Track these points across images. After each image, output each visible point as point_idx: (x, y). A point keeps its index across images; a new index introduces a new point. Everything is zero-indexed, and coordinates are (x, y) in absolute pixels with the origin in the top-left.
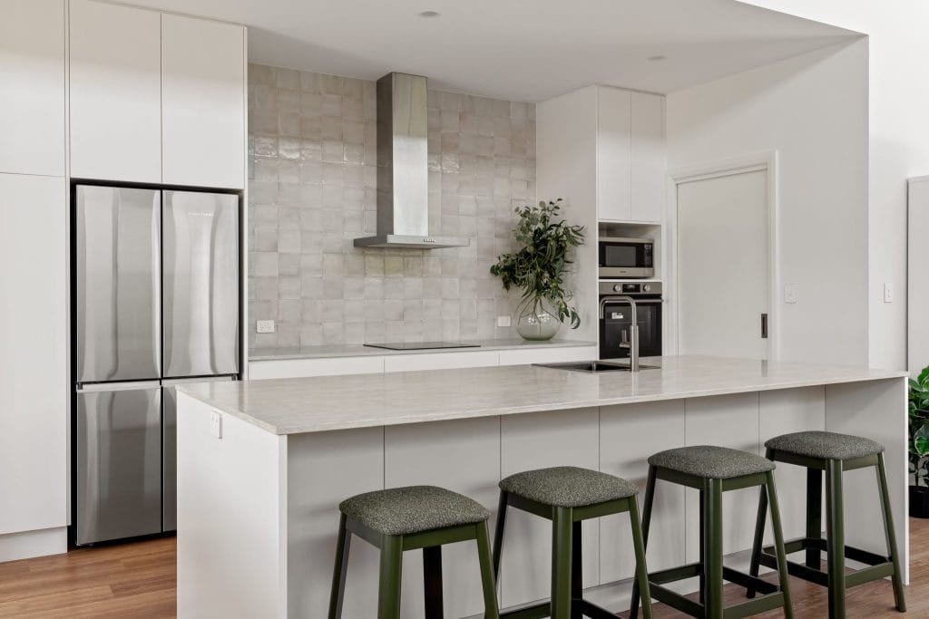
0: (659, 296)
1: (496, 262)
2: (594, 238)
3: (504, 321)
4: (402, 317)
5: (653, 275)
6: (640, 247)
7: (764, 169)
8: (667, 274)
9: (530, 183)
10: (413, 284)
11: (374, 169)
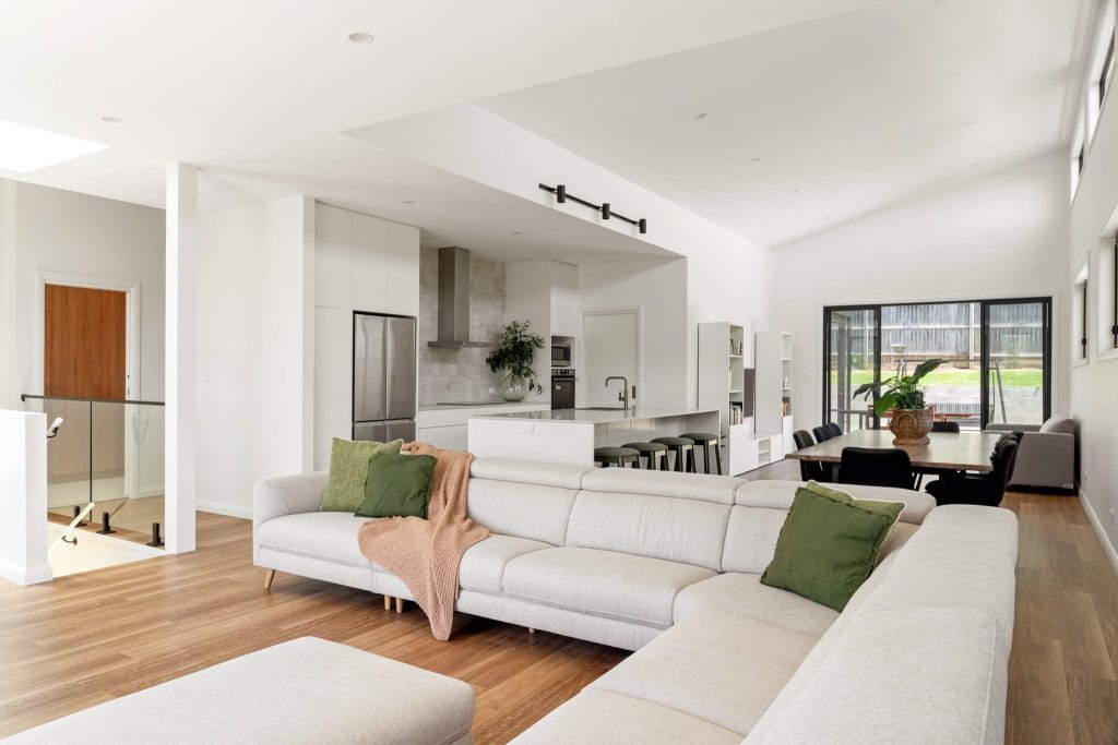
0: (574, 376)
1: (488, 356)
2: (548, 344)
3: (492, 391)
4: (448, 386)
5: (569, 365)
6: (565, 348)
7: (636, 313)
8: (578, 364)
9: (503, 309)
10: (452, 367)
11: (437, 301)
